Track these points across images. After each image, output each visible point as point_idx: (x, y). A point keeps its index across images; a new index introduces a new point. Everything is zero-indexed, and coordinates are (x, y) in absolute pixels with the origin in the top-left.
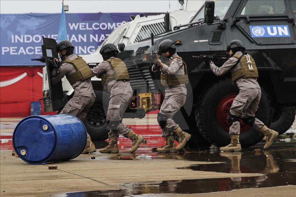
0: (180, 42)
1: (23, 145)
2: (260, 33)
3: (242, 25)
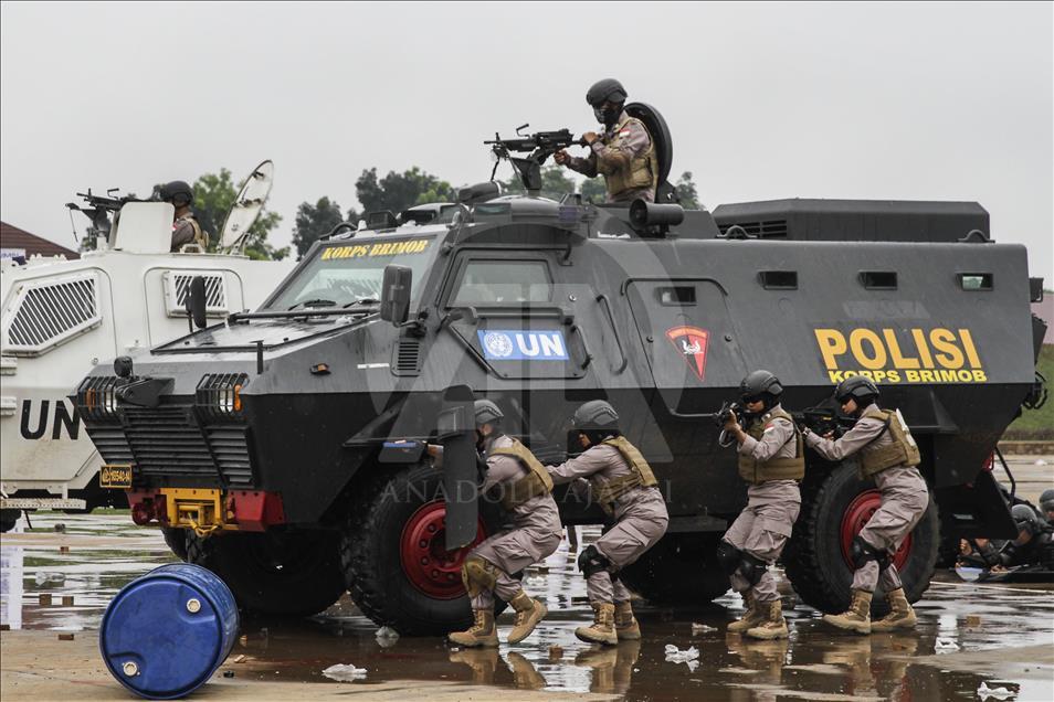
0: (326, 366)
1: (129, 650)
2: (501, 349)
3: (460, 327)
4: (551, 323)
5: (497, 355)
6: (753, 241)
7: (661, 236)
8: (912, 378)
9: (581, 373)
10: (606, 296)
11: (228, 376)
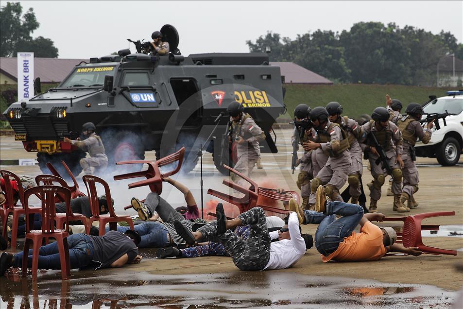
0: (90, 104)
2: (137, 99)
3: (125, 92)
4: (150, 91)
5: (136, 101)
6: (204, 66)
7: (178, 64)
8: (250, 106)
9: (159, 106)
10: (165, 83)
11: (61, 107)
